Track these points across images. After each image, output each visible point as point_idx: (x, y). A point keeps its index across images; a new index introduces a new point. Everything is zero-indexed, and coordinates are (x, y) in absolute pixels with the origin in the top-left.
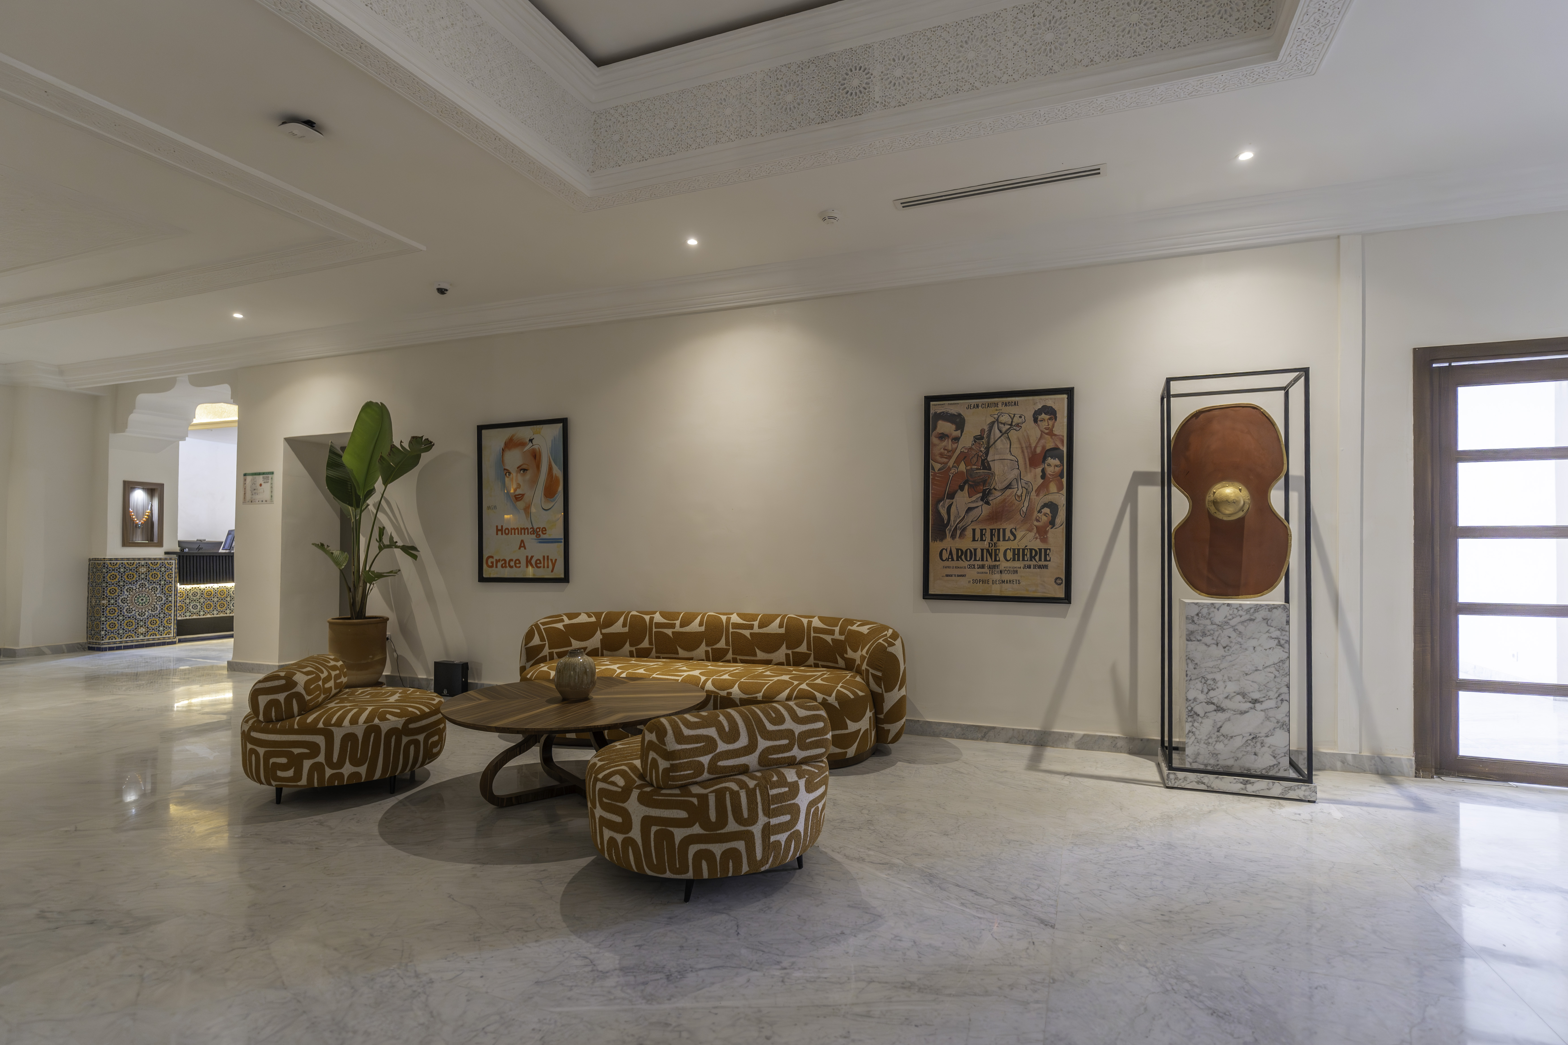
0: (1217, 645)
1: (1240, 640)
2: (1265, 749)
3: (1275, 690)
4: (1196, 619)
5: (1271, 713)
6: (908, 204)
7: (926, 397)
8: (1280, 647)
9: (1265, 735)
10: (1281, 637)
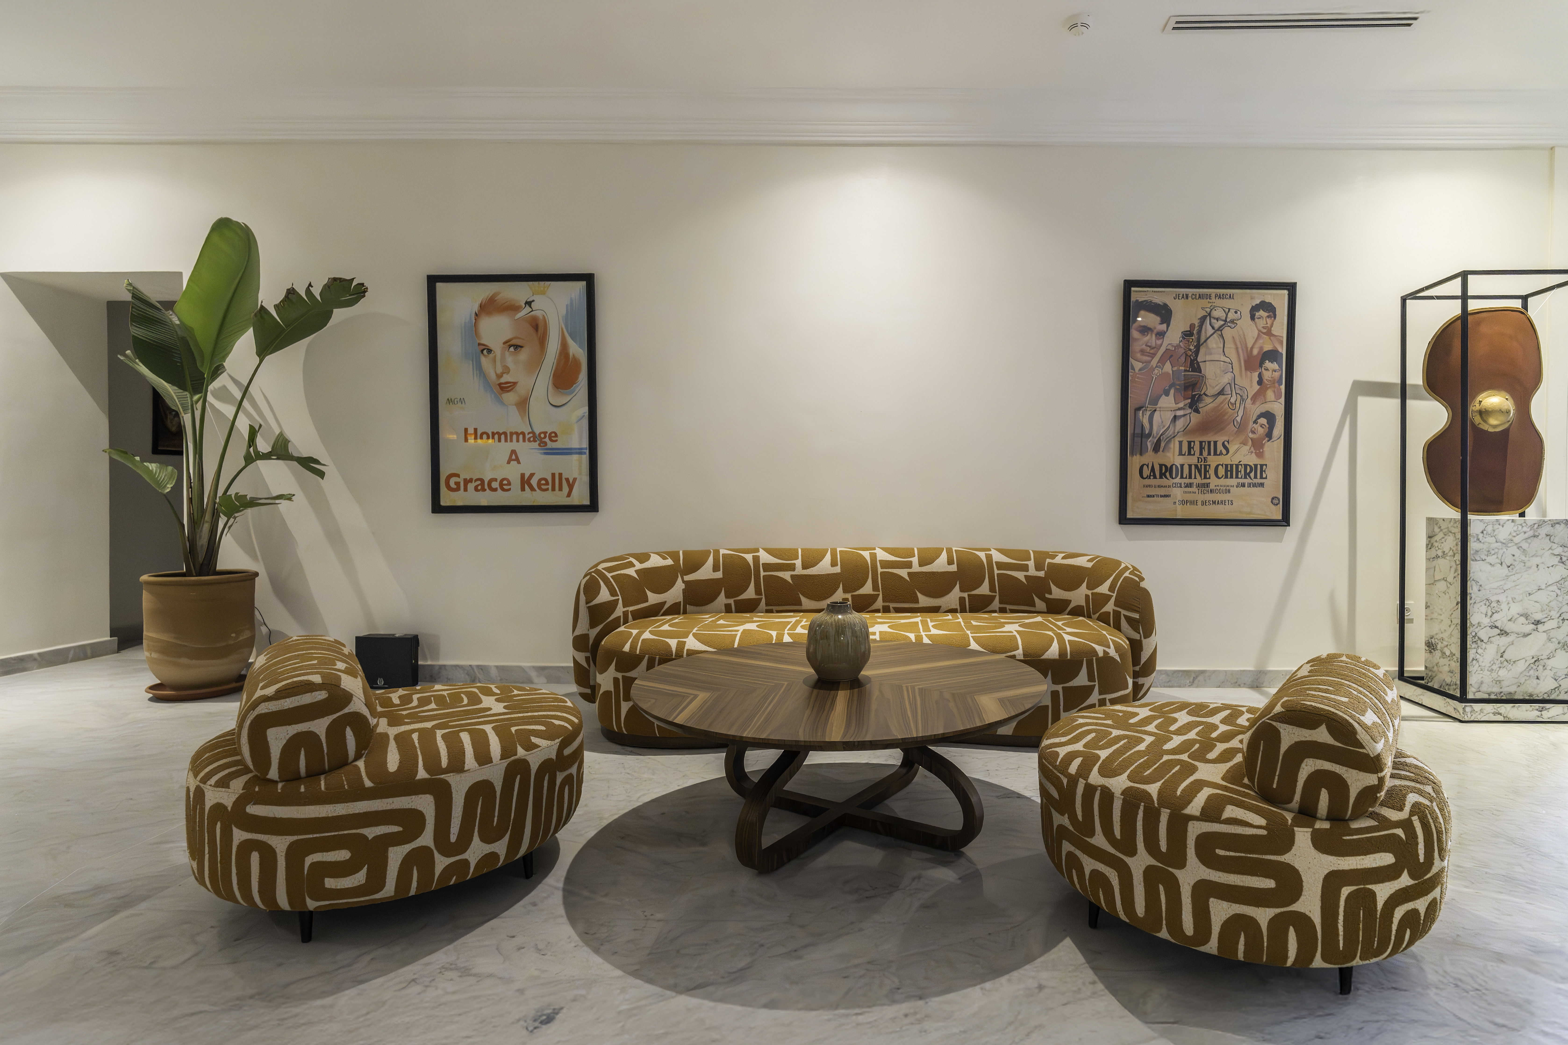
0: (1501, 564)
1: (1523, 558)
2: (1547, 672)
3: (1557, 609)
4: (1481, 536)
5: (1553, 634)
6: (1183, 25)
7: (1125, 281)
8: (1561, 564)
9: (1547, 657)
10: (1563, 554)
